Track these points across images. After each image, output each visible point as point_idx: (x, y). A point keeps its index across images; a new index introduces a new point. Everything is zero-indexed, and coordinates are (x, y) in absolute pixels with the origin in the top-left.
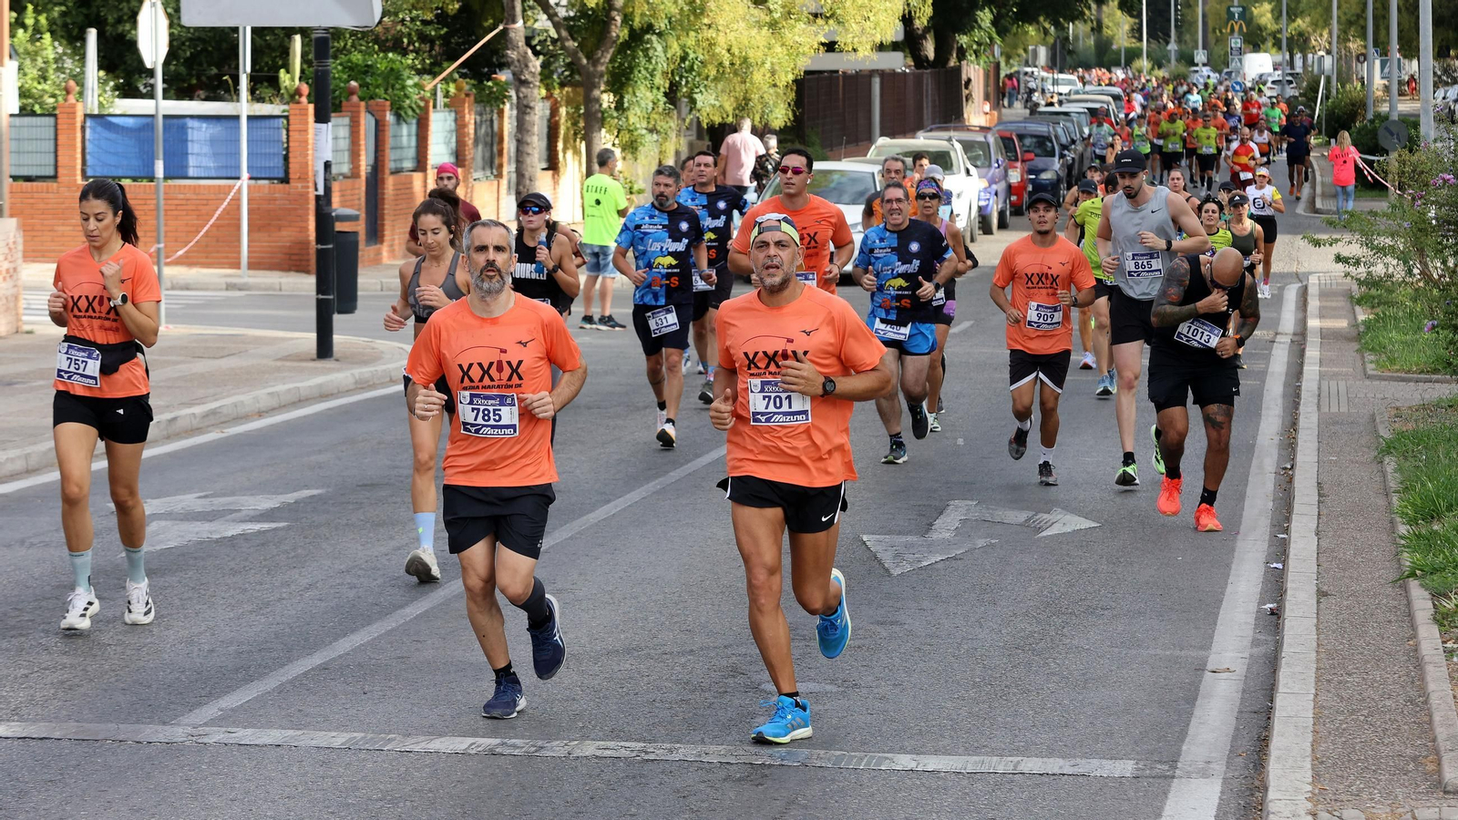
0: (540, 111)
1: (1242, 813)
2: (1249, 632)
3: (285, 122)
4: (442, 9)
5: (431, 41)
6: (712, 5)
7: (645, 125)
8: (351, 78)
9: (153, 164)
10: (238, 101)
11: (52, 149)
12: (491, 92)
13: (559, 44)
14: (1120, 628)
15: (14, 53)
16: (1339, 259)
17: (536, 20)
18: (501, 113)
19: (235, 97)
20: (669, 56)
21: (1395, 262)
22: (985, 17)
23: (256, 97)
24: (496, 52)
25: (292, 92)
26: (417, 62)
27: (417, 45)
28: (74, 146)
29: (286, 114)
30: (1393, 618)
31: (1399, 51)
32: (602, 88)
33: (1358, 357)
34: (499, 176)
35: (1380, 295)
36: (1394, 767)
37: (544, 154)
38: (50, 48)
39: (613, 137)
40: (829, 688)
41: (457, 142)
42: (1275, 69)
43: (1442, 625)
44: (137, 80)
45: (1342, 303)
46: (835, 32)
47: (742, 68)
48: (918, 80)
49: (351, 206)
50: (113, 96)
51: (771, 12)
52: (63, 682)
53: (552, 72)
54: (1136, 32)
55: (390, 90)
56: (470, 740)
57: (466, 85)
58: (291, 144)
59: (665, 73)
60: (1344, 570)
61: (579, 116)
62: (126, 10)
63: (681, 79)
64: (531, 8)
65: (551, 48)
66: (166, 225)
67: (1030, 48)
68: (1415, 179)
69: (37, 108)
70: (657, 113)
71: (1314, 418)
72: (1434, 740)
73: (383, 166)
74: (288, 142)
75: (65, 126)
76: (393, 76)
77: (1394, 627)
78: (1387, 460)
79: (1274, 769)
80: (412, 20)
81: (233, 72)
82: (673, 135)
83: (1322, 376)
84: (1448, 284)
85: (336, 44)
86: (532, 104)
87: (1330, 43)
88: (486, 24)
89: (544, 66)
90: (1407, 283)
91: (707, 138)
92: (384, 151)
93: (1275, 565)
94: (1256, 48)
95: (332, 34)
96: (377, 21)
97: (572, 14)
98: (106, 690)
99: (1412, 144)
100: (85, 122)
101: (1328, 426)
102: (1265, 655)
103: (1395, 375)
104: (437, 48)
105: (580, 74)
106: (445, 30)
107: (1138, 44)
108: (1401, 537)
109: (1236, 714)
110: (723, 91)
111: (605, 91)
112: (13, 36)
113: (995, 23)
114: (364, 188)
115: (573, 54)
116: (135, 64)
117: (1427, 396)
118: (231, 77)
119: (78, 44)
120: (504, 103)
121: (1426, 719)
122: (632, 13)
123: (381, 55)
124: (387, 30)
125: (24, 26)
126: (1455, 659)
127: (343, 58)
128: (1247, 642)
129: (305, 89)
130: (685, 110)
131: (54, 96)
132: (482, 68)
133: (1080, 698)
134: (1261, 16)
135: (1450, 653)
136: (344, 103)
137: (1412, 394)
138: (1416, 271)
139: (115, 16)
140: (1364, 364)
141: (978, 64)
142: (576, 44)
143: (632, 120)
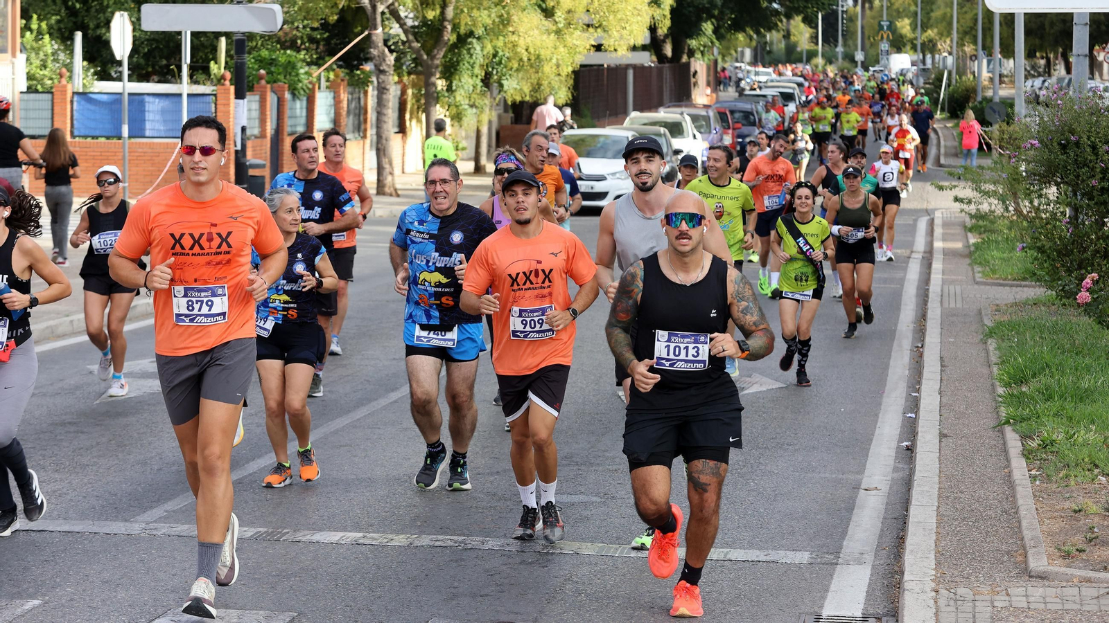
0: (393, 92)
1: (886, 590)
2: (891, 462)
3: (214, 98)
4: (325, 19)
5: (317, 42)
6: (515, 18)
7: (467, 102)
8: (260, 68)
9: (121, 128)
10: (181, 83)
11: (50, 116)
12: (359, 79)
13: (407, 44)
14: (800, 459)
15: (23, 48)
16: (956, 199)
17: (391, 28)
18: (366, 93)
19: (179, 81)
20: (485, 53)
21: (996, 202)
22: (708, 27)
23: (193, 80)
24: (363, 50)
25: (219, 77)
26: (307, 57)
27: (307, 44)
28: (66, 114)
29: (214, 93)
30: (994, 453)
31: (1000, 53)
32: (438, 76)
33: (970, 268)
34: (364, 137)
35: (985, 226)
36: (994, 558)
37: (396, 122)
38: (49, 45)
39: (444, 111)
40: (594, 499)
41: (335, 113)
42: (913, 65)
43: (1028, 458)
44: (110, 68)
45: (958, 230)
46: (602, 37)
47: (536, 62)
48: (660, 71)
49: (260, 158)
50: (93, 80)
51: (556, 23)
52: (54, 492)
53: (402, 65)
54: (814, 39)
55: (288, 77)
56: (342, 534)
57: (342, 73)
58: (218, 114)
59: (482, 66)
60: (959, 419)
61: (421, 95)
62: (102, 19)
63: (493, 68)
64: (388, 19)
65: (402, 47)
66: (130, 170)
67: (739, 49)
68: (1011, 143)
69: (39, 87)
70: (476, 94)
71: (938, 312)
72: (1022, 540)
73: (283, 130)
74: (216, 112)
75: (59, 101)
76: (290, 67)
77: (994, 460)
78: (990, 341)
79: (908, 559)
80: (304, 27)
81: (178, 63)
82: (487, 110)
83: (944, 282)
84: (1034, 218)
85: (250, 44)
86: (388, 87)
87: (951, 47)
88: (356, 30)
89: (397, 60)
90: (1004, 217)
91: (511, 111)
92: (283, 119)
93: (910, 415)
94: (899, 50)
95: (248, 37)
96: (279, 27)
97: (416, 24)
98: (85, 497)
99: (1009, 119)
100: (73, 97)
101: (949, 319)
102: (902, 478)
103: (996, 281)
104: (321, 47)
105: (422, 66)
106: (327, 34)
107: (815, 47)
108: (999, 396)
109: (881, 520)
110: (522, 78)
111: (439, 78)
112: (22, 36)
113: (715, 31)
114: (269, 145)
115: (417, 51)
116: (109, 57)
117: (1018, 297)
118: (177, 66)
119: (69, 43)
120: (368, 86)
121: (1017, 524)
122: (459, 23)
123: (282, 51)
124: (286, 34)
125: (30, 30)
126: (1038, 483)
127: (255, 54)
128: (890, 469)
129: (228, 75)
130: (495, 91)
131: (51, 79)
132: (353, 61)
133: (772, 507)
134: (903, 27)
135: (1033, 478)
136: (256, 85)
137: (1008, 295)
138: (1011, 208)
139: (95, 23)
140: (973, 274)
141: (704, 60)
142: (419, 45)
143: (458, 98)
